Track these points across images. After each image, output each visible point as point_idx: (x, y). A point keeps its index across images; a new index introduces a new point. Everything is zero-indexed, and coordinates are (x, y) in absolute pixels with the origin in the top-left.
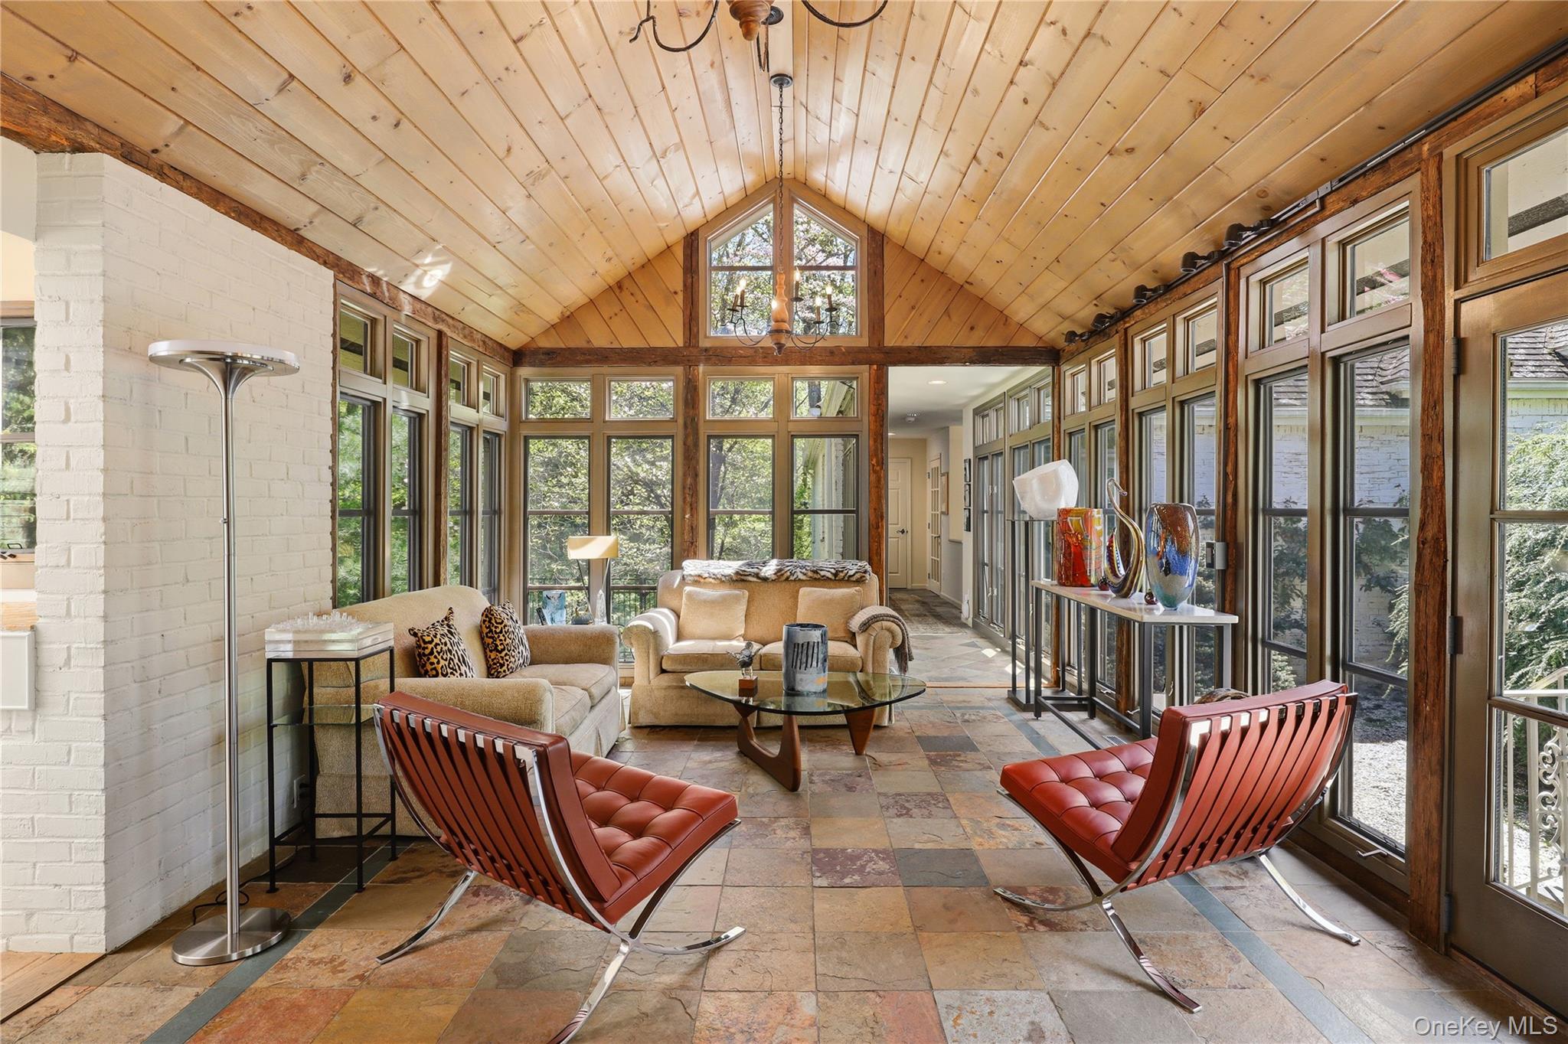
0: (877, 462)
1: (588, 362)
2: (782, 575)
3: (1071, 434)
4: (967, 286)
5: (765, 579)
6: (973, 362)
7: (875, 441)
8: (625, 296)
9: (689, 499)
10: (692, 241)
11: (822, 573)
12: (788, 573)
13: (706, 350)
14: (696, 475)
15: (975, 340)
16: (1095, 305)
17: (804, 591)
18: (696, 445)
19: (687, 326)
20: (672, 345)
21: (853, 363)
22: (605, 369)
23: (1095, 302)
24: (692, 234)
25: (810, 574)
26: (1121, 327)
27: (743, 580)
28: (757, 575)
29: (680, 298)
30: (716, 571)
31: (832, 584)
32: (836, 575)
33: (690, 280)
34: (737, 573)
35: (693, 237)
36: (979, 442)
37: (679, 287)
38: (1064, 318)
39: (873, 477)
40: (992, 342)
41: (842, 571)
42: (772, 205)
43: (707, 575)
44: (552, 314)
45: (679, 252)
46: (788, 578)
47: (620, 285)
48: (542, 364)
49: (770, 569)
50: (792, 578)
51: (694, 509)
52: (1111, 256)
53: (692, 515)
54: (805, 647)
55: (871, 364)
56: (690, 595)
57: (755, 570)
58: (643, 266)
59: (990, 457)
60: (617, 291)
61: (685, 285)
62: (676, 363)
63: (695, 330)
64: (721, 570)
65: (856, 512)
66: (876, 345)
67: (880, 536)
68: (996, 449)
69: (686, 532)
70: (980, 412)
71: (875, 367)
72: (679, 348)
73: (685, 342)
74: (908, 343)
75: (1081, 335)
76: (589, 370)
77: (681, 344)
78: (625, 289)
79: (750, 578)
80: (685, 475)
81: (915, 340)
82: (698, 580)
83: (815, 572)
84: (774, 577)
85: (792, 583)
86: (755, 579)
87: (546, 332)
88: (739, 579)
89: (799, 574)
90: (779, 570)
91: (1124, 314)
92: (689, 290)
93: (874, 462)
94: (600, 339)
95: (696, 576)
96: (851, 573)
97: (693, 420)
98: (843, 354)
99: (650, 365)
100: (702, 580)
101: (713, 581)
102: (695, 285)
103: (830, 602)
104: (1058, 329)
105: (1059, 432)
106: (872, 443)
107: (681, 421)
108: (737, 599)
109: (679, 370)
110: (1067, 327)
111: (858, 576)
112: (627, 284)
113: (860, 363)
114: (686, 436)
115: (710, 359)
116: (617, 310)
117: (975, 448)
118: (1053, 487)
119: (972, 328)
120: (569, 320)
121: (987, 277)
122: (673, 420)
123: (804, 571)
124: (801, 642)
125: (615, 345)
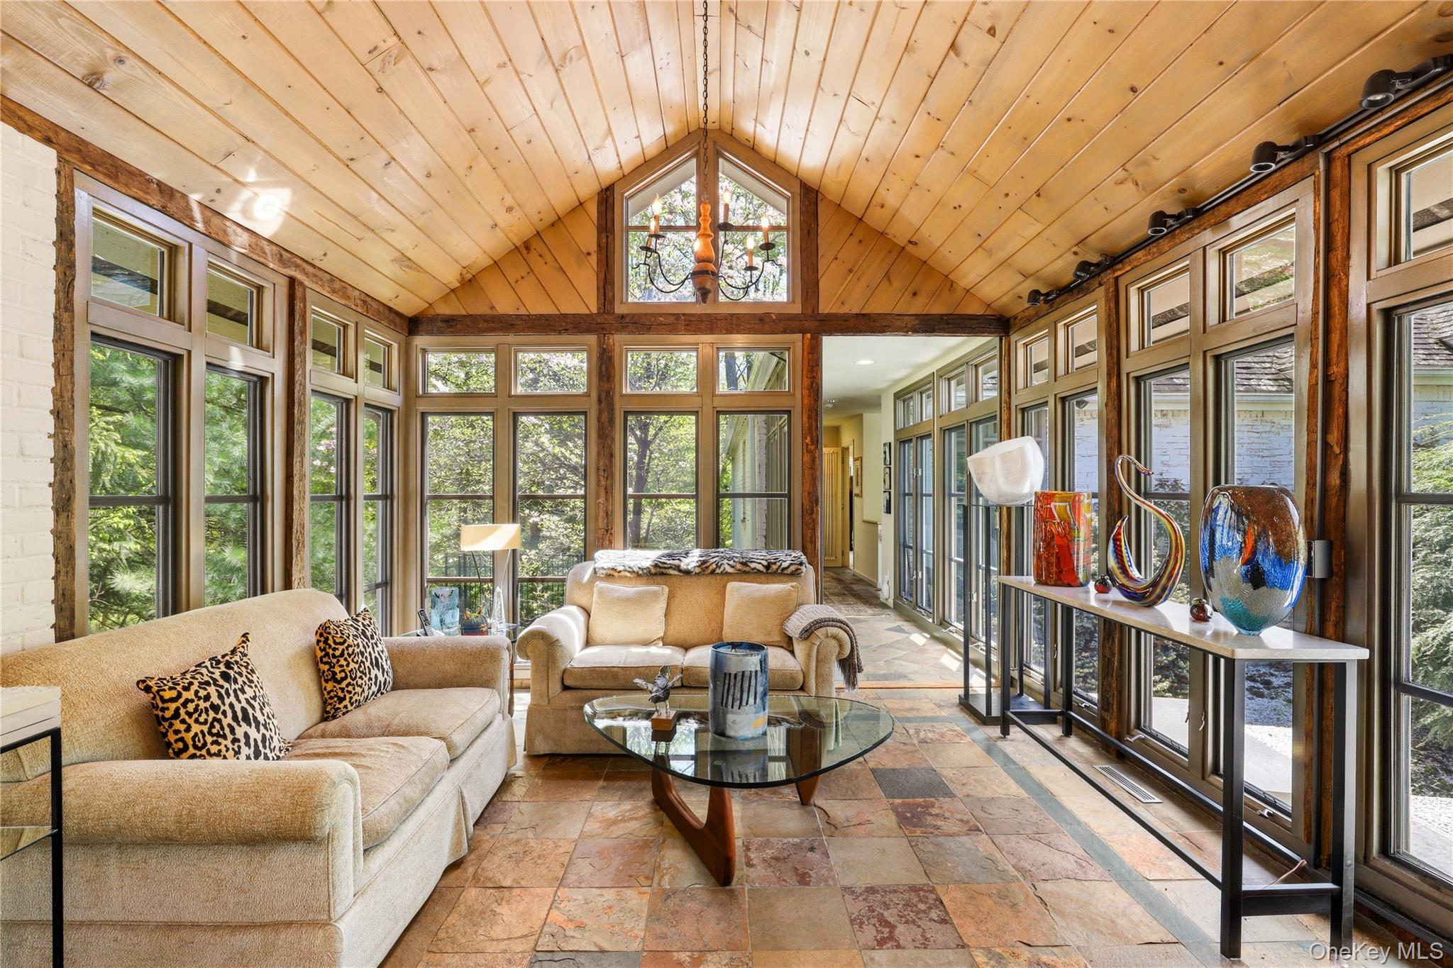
0: (812, 440)
1: (492, 330)
2: (707, 567)
3: (1023, 410)
4: (910, 248)
5: (687, 573)
6: (916, 331)
7: (809, 418)
8: (533, 257)
9: (603, 482)
10: (607, 197)
11: (753, 565)
12: (714, 566)
13: (623, 317)
14: (612, 456)
15: (918, 307)
16: (1075, 253)
17: (732, 586)
18: (611, 421)
19: (602, 291)
20: (584, 311)
21: (785, 332)
22: (511, 338)
23: (1075, 249)
24: (607, 189)
25: (739, 566)
26: (1108, 277)
27: (662, 574)
28: (678, 568)
29: (593, 259)
30: (632, 564)
31: (763, 577)
32: (768, 567)
33: (605, 240)
34: (656, 566)
35: (608, 193)
36: (900, 425)
37: (593, 247)
38: (1026, 276)
39: (807, 458)
40: (937, 309)
41: (775, 563)
42: (694, 160)
43: (622, 568)
44: (450, 276)
45: (593, 209)
46: (713, 572)
47: (527, 246)
48: (440, 332)
49: (691, 561)
50: (717, 571)
51: (609, 491)
52: (1119, 175)
53: (607, 500)
54: (739, 678)
55: (804, 332)
56: (601, 592)
57: (676, 562)
58: (553, 225)
59: (914, 440)
60: (524, 252)
61: (599, 246)
62: (588, 331)
63: (611, 294)
64: (638, 562)
65: (789, 496)
66: (810, 311)
67: (814, 521)
68: (922, 431)
69: (600, 519)
70: (902, 396)
71: (809, 336)
72: (592, 315)
73: (599, 309)
74: (844, 310)
75: (1047, 295)
76: (491, 339)
77: (594, 310)
78: (532, 249)
79: (671, 572)
80: (599, 454)
81: (852, 307)
82: (611, 575)
83: (745, 564)
84: (698, 570)
85: (719, 577)
86: (676, 573)
87: (445, 298)
88: (658, 573)
89: (726, 566)
90: (704, 562)
91: (1114, 260)
92: (604, 251)
93: (808, 441)
94: (505, 304)
95: (609, 569)
96: (785, 565)
97: (608, 393)
98: (774, 321)
99: (560, 333)
100: (616, 574)
101: (629, 575)
102: (610, 246)
103: (763, 600)
104: (1015, 291)
105: (1009, 409)
106: (805, 419)
107: (594, 396)
108: (656, 595)
109: (592, 339)
110: (1029, 286)
111: (793, 568)
112: (536, 244)
113: (792, 332)
114: (600, 412)
115: (627, 327)
116: (524, 273)
117: (896, 431)
118: (1017, 468)
119: (915, 294)
120: (470, 283)
121: (934, 234)
122: (587, 395)
123: (731, 563)
124: (733, 673)
125: (522, 311)
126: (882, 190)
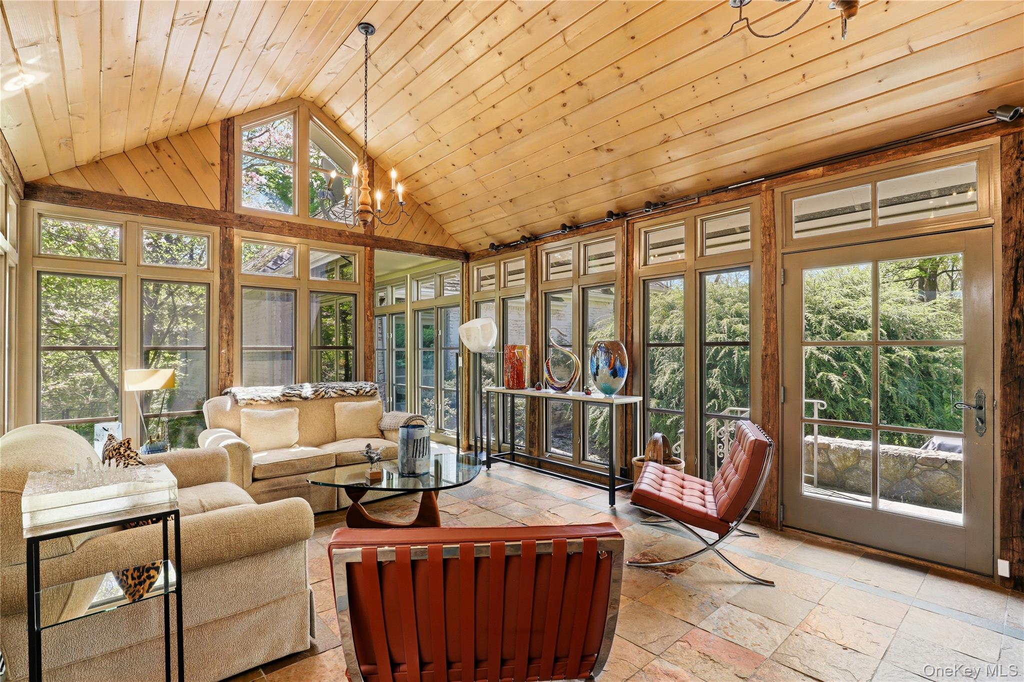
0: (371, 314)
1: (122, 209)
2: (319, 394)
3: (477, 303)
4: (425, 207)
5: (306, 399)
6: (426, 253)
7: (369, 299)
8: (162, 156)
9: (225, 337)
10: (228, 126)
11: (348, 391)
12: (323, 393)
13: (241, 216)
14: (232, 318)
15: (427, 240)
16: (518, 231)
17: (339, 405)
18: (231, 293)
19: (224, 194)
20: (210, 207)
21: (354, 244)
22: (140, 218)
23: (519, 229)
24: (228, 119)
25: (340, 392)
26: (532, 244)
27: (288, 401)
28: (300, 396)
29: (217, 169)
30: (265, 395)
31: (354, 398)
32: (357, 392)
33: (226, 157)
34: (284, 395)
35: (229, 123)
37: (217, 161)
39: (368, 324)
40: (436, 243)
41: (361, 389)
42: (292, 116)
43: (259, 398)
45: (217, 131)
46: (323, 396)
47: (156, 145)
48: (63, 202)
49: (307, 391)
50: (326, 396)
51: (230, 344)
52: (552, 204)
53: (228, 350)
54: (422, 441)
55: (365, 246)
56: (248, 416)
57: (297, 392)
58: (181, 135)
59: (388, 315)
60: (154, 151)
61: (222, 160)
62: (213, 223)
63: (231, 198)
64: (269, 394)
65: (355, 348)
66: (369, 234)
68: (395, 310)
69: (223, 364)
71: (369, 248)
72: (215, 211)
73: (222, 207)
74: (389, 236)
75: (498, 246)
76: (121, 217)
77: (218, 208)
78: (162, 149)
79: (295, 399)
80: (221, 316)
81: (393, 235)
83: (343, 391)
84: (313, 396)
85: (326, 400)
86: (298, 399)
87: (69, 172)
88: (285, 400)
89: (332, 393)
90: (316, 391)
91: (535, 237)
92: (226, 165)
93: (368, 314)
94: (134, 189)
95: (248, 399)
96: (368, 390)
97: (229, 272)
98: (348, 236)
99: (188, 220)
100: (254, 403)
101: (263, 403)
102: (231, 163)
103: (363, 411)
104: (479, 241)
105: (469, 302)
106: (367, 300)
107: (217, 272)
108: (289, 415)
109: (216, 229)
110: (490, 240)
111: (372, 391)
112: (164, 146)
113: (359, 245)
114: (222, 285)
115: (244, 224)
116: (154, 167)
119: (425, 233)
120: (98, 164)
122: (211, 271)
123: (334, 390)
124: (419, 439)
125: (150, 198)
126: (422, 173)
